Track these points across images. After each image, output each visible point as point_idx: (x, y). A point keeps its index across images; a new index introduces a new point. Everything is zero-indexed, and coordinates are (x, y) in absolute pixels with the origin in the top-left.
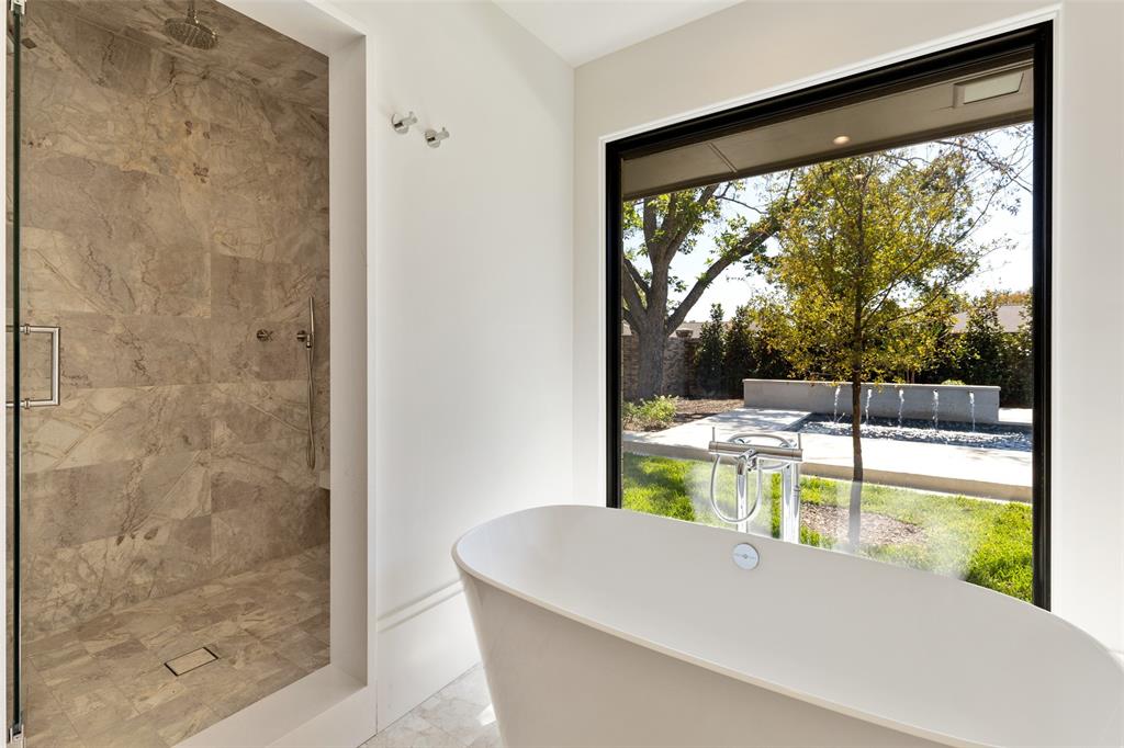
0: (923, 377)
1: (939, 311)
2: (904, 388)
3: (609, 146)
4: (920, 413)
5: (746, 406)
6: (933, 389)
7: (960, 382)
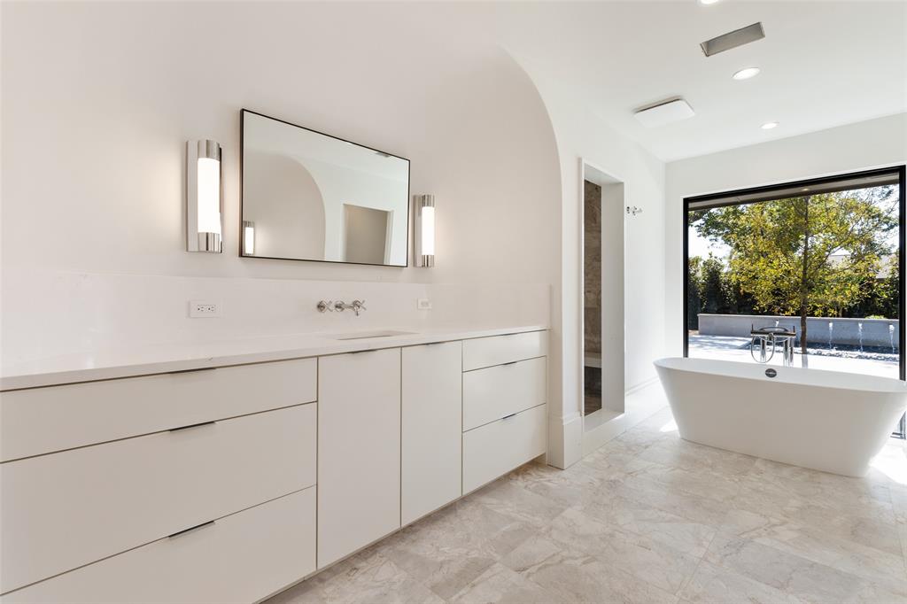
0: (849, 312)
1: (860, 270)
2: (833, 321)
3: (684, 199)
4: (847, 340)
5: (700, 334)
6: (858, 322)
7: (882, 317)
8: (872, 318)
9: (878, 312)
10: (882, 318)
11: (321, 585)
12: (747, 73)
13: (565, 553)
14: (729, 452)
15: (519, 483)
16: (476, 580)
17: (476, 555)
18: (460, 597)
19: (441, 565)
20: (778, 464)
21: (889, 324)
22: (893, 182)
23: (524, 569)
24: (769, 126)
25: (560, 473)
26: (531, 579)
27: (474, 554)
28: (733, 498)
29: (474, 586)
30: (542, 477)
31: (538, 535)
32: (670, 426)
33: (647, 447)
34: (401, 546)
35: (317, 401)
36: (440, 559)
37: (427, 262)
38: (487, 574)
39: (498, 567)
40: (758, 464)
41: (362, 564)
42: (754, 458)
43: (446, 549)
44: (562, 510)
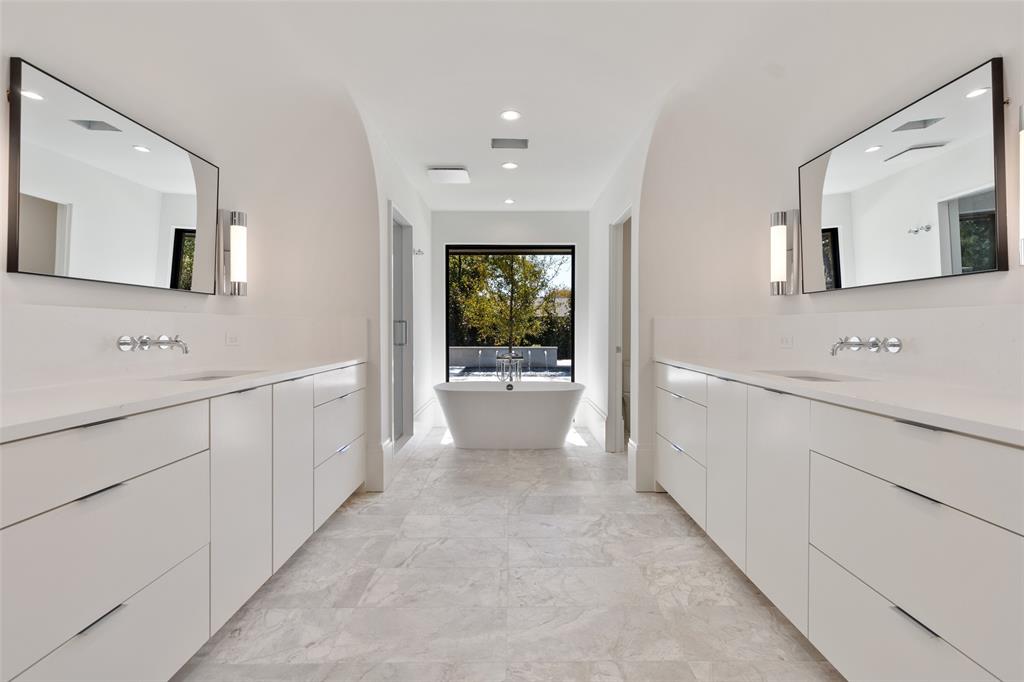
3: (448, 246)
8: (534, 346)
9: (537, 343)
10: (539, 347)
11: (206, 658)
12: (510, 166)
13: (424, 543)
14: (492, 450)
15: (351, 512)
16: (370, 585)
17: (355, 571)
18: (365, 600)
19: (328, 589)
20: (522, 451)
21: (544, 350)
22: (567, 253)
23: (402, 564)
24: (509, 201)
25: (381, 495)
26: (411, 567)
27: (352, 572)
28: (507, 476)
29: (369, 590)
30: (366, 502)
31: (396, 540)
32: (448, 439)
33: (436, 460)
34: (273, 595)
35: (209, 449)
36: (324, 586)
37: (236, 290)
38: (374, 578)
39: (380, 571)
40: (511, 453)
41: (240, 624)
42: (507, 450)
43: (323, 578)
44: (403, 519)
